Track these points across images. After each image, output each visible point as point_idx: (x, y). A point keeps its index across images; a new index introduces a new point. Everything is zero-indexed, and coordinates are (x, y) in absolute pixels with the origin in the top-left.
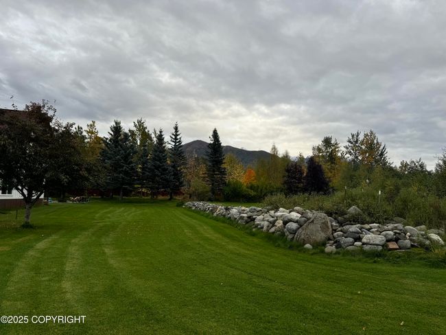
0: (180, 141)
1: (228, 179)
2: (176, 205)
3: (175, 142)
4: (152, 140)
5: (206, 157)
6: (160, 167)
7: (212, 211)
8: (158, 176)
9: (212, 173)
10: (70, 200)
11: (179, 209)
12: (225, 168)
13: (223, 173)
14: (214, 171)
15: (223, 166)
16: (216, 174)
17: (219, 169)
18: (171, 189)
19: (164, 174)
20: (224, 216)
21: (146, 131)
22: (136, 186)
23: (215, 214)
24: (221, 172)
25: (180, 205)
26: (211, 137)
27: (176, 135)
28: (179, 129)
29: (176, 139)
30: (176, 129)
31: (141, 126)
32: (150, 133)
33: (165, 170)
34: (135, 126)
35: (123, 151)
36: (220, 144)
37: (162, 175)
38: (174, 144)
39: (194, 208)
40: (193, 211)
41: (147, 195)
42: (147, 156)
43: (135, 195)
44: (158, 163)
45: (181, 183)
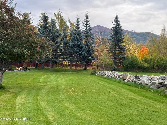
0: (89, 26)
1: (127, 54)
2: (90, 73)
3: (86, 27)
4: (67, 26)
5: (109, 38)
6: (78, 45)
7: (123, 78)
8: (77, 52)
9: (114, 49)
10: (16, 69)
11: (94, 76)
12: (124, 46)
13: (122, 49)
14: (115, 48)
15: (123, 44)
16: (117, 51)
17: (120, 46)
18: (86, 62)
19: (81, 51)
20: (135, 82)
21: (63, 19)
22: (60, 59)
23: (126, 81)
24: (121, 49)
25: (93, 74)
26: (114, 22)
27: (87, 22)
28: (89, 17)
29: (87, 24)
30: (87, 17)
31: (59, 16)
32: (65, 20)
33: (81, 47)
34: (55, 16)
35: (51, 34)
36: (121, 27)
37: (79, 51)
38: (85, 28)
39: (105, 76)
40: (106, 78)
41: (66, 66)
42: (66, 38)
43: (57, 66)
44: (77, 42)
45: (92, 57)
